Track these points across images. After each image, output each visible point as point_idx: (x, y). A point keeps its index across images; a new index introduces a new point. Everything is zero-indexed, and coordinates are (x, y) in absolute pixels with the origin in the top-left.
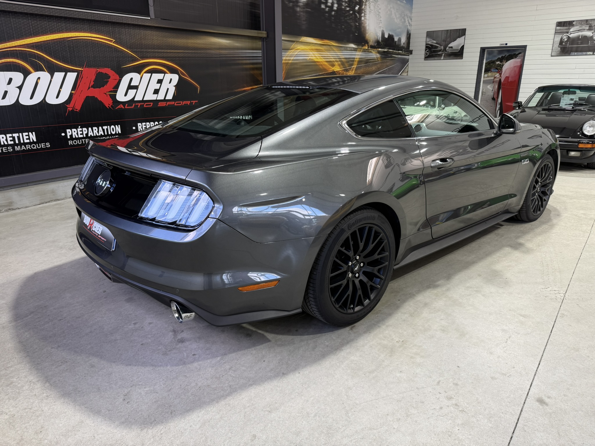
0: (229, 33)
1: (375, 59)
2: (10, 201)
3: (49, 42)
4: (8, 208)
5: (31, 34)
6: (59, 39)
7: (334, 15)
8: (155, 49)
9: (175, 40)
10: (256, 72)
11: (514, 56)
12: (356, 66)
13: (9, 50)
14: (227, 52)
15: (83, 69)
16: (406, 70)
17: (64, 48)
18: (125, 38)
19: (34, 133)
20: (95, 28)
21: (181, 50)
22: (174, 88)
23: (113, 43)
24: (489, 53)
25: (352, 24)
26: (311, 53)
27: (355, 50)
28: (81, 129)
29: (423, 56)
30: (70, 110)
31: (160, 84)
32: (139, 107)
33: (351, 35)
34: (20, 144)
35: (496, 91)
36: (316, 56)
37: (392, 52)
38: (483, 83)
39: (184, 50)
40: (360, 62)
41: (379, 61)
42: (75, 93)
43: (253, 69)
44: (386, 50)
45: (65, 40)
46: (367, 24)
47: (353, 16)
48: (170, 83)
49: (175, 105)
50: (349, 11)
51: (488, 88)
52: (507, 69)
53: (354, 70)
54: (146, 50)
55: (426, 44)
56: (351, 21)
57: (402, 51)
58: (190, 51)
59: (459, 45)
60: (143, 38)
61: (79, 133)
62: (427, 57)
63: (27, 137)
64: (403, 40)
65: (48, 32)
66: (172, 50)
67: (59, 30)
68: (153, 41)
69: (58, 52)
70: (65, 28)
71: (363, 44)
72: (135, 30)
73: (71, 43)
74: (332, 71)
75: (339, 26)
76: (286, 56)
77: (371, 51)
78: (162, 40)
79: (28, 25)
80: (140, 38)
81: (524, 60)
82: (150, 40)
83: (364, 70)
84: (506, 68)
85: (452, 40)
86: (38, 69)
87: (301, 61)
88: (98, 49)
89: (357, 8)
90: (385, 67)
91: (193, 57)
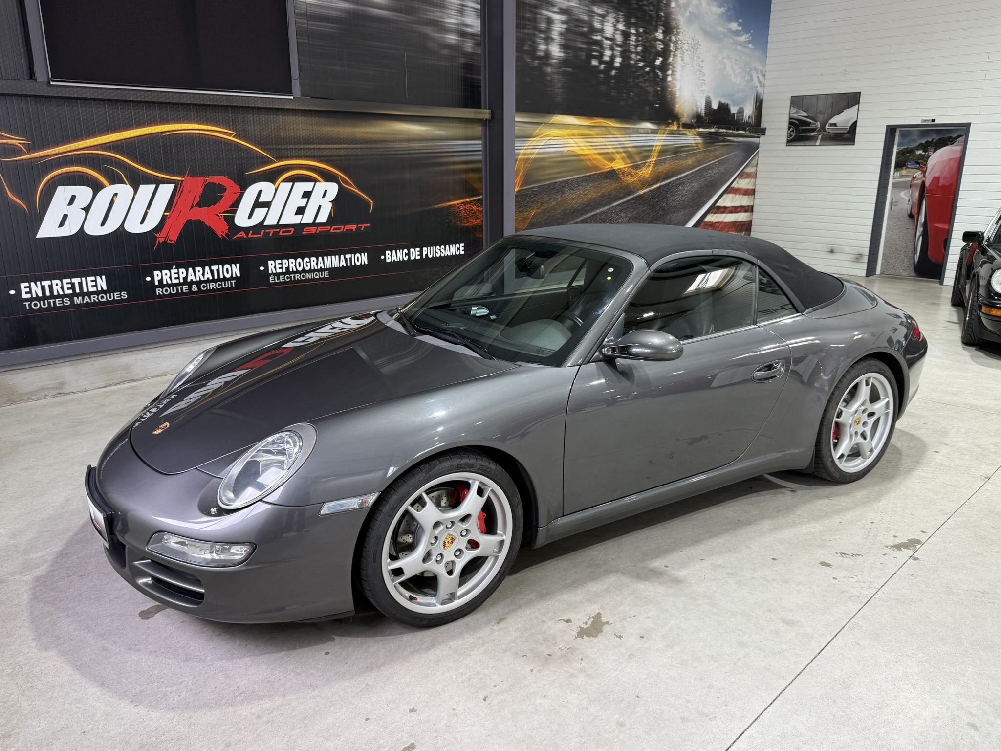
0: (424, 115)
1: (693, 146)
2: (61, 381)
3: (133, 139)
4: (58, 391)
5: (108, 129)
6: (149, 134)
7: (615, 75)
8: (300, 144)
9: (333, 129)
10: (471, 175)
11: (949, 141)
12: (655, 159)
13: (74, 155)
14: (421, 145)
15: (183, 179)
16: (754, 162)
17: (156, 148)
18: (253, 130)
19: (104, 277)
20: (206, 116)
21: (344, 144)
22: (331, 204)
23: (233, 137)
24: (904, 135)
25: (648, 88)
26: (571, 141)
27: (654, 132)
28: (176, 271)
29: (785, 140)
30: (161, 242)
31: (307, 199)
32: (271, 235)
33: (647, 108)
34: (82, 294)
35: (917, 203)
36: (580, 146)
37: (726, 132)
38: (893, 187)
39: (349, 144)
40: (663, 151)
41: (699, 149)
42: (170, 215)
43: (466, 171)
44: (713, 130)
45: (158, 136)
46: (677, 88)
47: (651, 75)
48: (324, 196)
49: (332, 231)
50: (643, 68)
51: (901, 196)
52: (935, 164)
53: (652, 165)
54: (286, 146)
55: (790, 119)
56: (647, 84)
57: (746, 130)
58: (359, 146)
59: (848, 121)
60: (281, 127)
61: (174, 276)
62: (791, 141)
63: (94, 283)
64: (749, 111)
65: (133, 125)
66: (329, 144)
67: (149, 122)
68: (298, 131)
69: (146, 154)
70: (160, 118)
71: (670, 121)
72: (269, 116)
73: (168, 140)
74: (609, 169)
75: (625, 93)
76: (525, 147)
77: (684, 132)
78: (313, 130)
79: (104, 116)
80: (276, 127)
81: (966, 149)
82: (292, 131)
83: (670, 165)
84: (935, 162)
85: (836, 112)
86: (115, 180)
87: (553, 155)
88: (209, 147)
89: (658, 62)
90: (711, 159)
91: (364, 155)
